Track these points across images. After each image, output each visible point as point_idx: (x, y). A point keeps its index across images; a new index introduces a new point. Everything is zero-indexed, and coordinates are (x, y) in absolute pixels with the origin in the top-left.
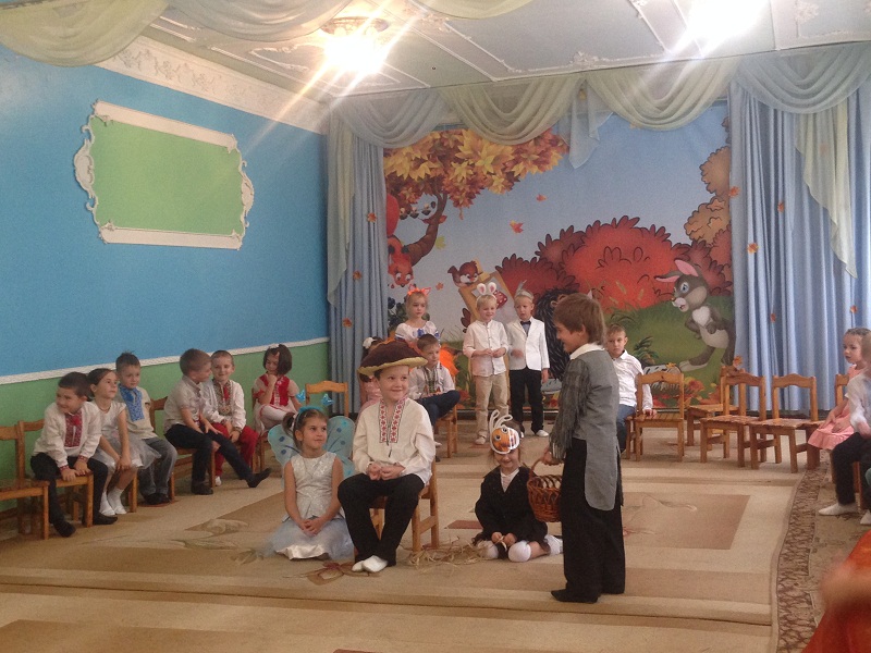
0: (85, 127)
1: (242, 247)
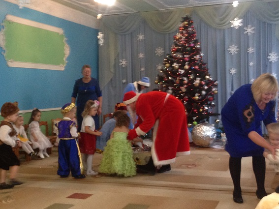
0: (2, 24)
1: (65, 70)
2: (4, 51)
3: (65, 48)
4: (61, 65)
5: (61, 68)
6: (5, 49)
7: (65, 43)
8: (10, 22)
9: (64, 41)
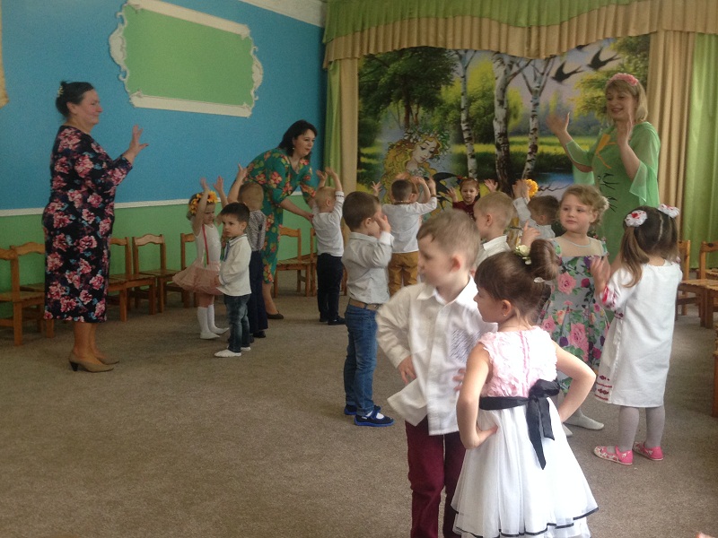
0: (119, 14)
1: (251, 116)
2: (126, 72)
3: (254, 68)
4: (245, 105)
5: (244, 112)
6: (124, 67)
7: (255, 57)
8: (137, 11)
9: (252, 52)
